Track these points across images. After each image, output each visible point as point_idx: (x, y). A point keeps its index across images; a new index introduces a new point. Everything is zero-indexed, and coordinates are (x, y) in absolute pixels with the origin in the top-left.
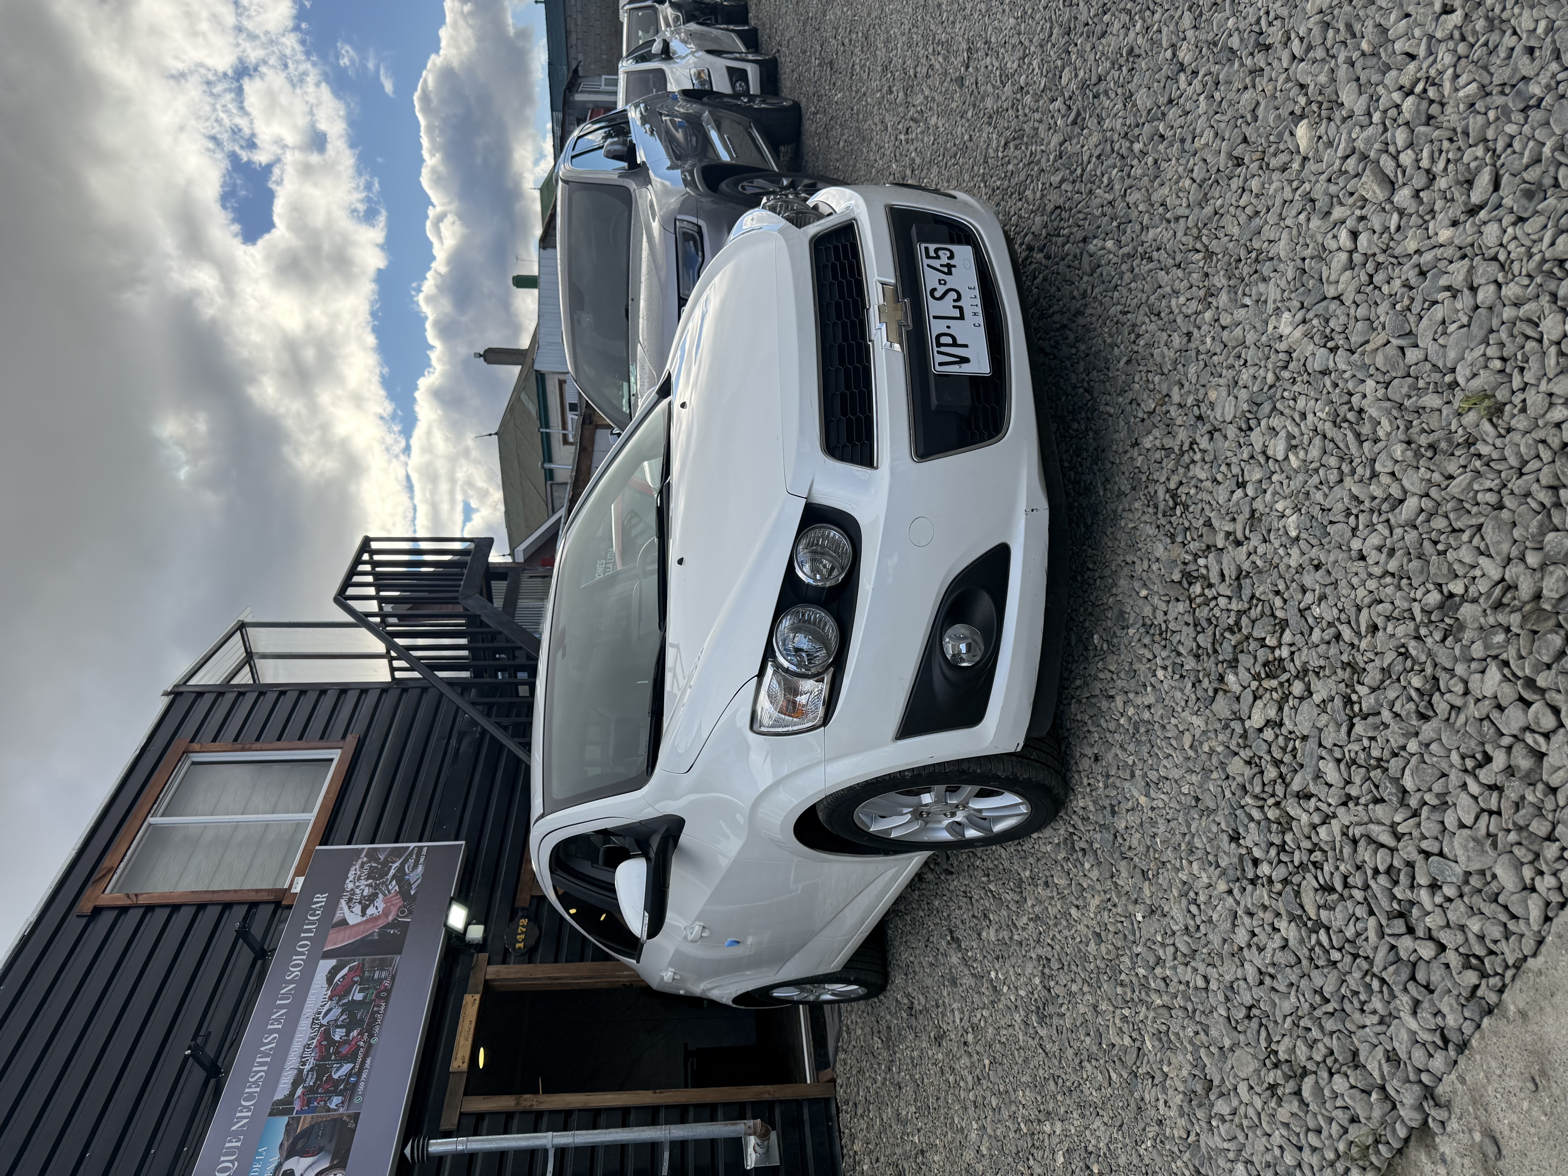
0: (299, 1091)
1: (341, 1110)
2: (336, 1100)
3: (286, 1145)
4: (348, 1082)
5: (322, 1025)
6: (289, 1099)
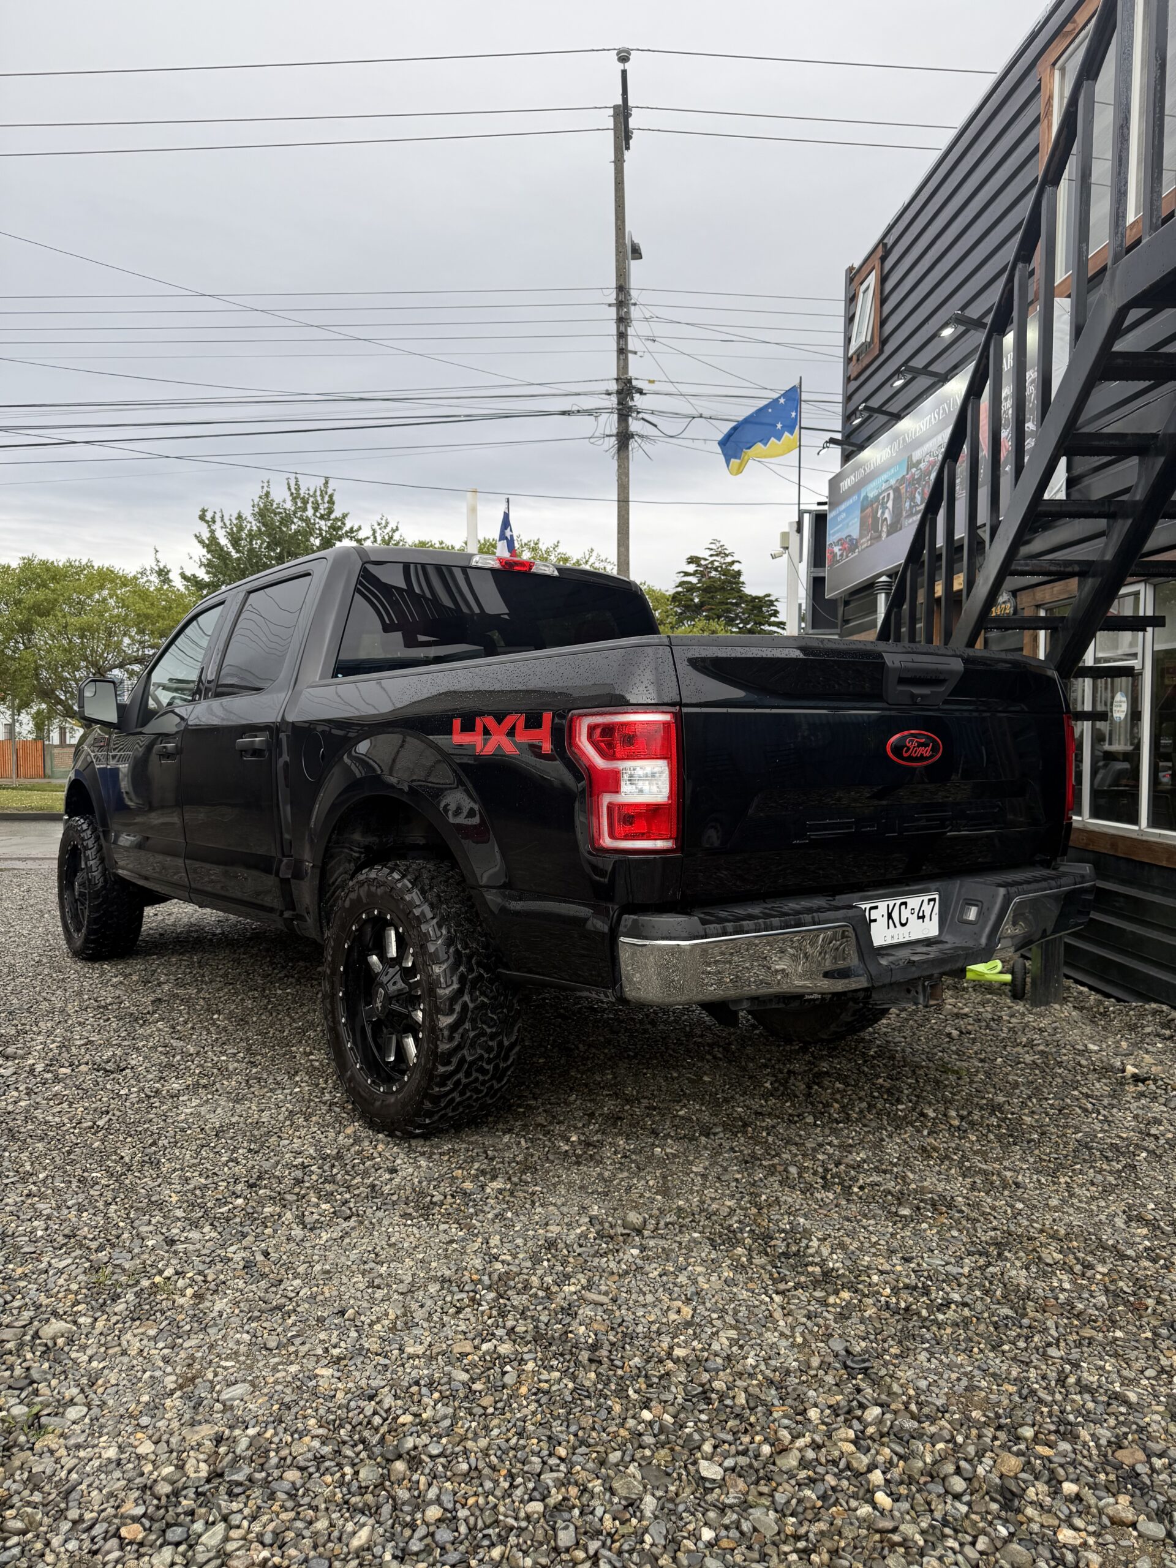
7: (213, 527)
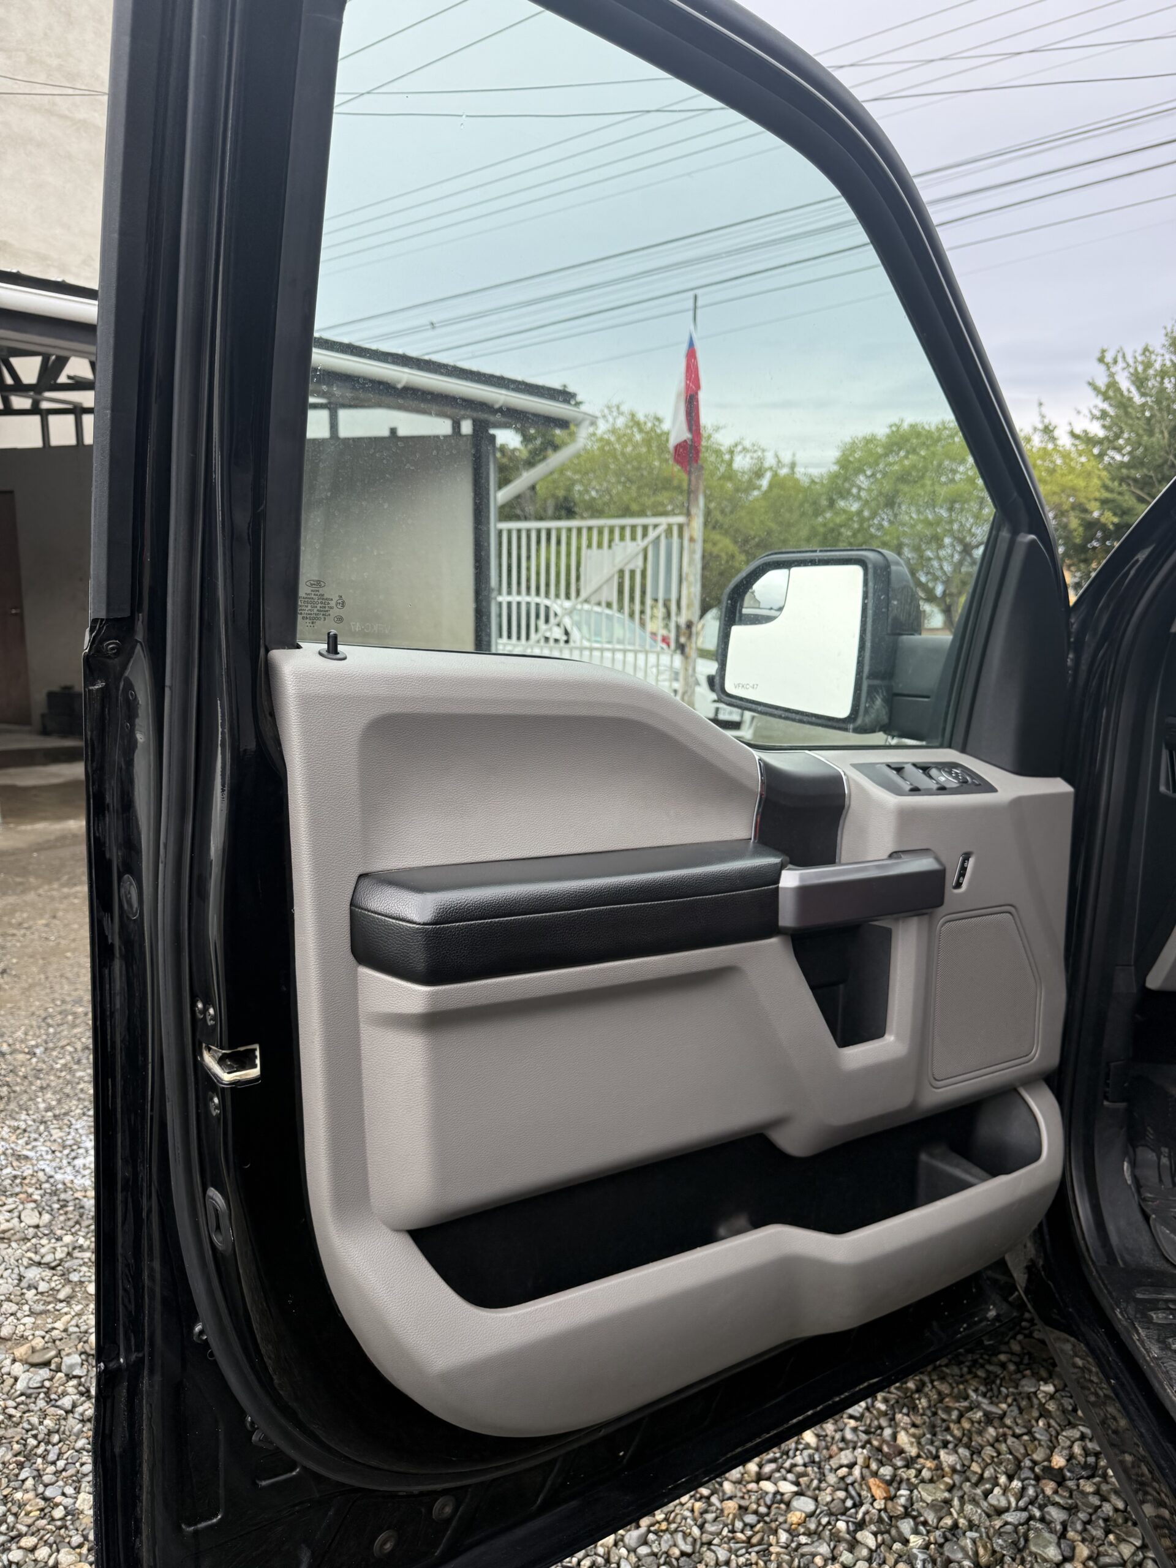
7: (1113, 370)
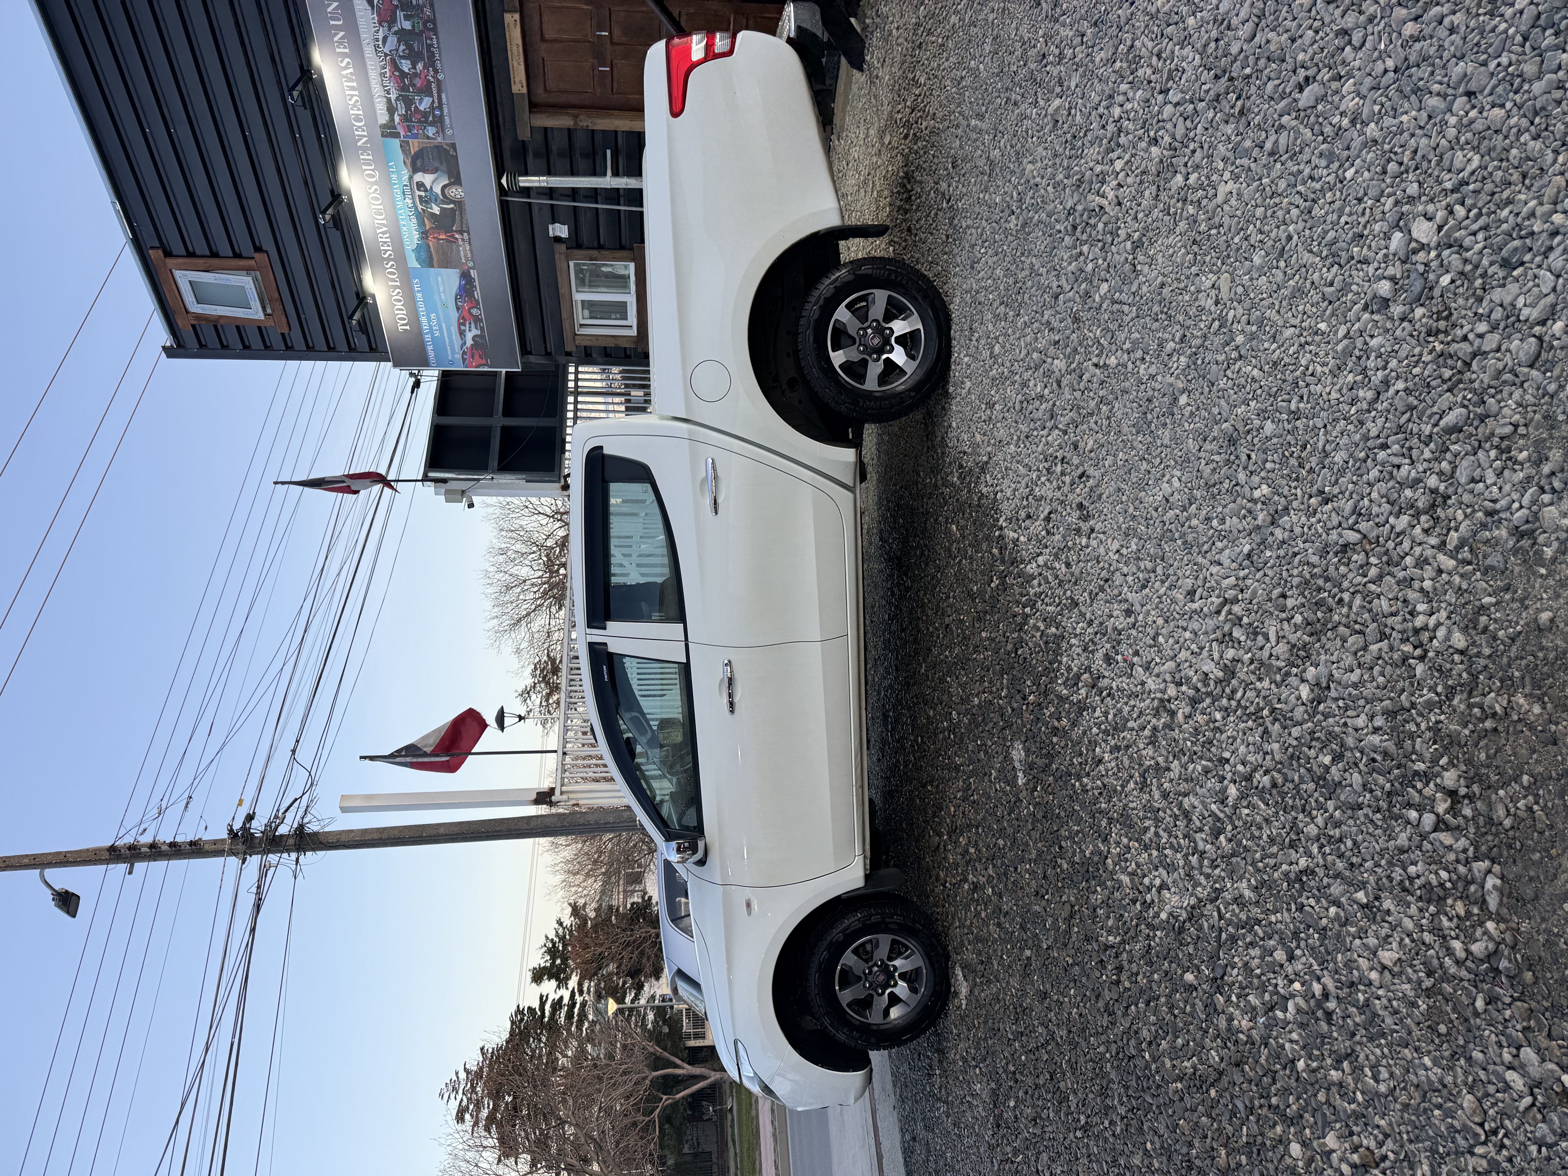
0: (397, 119)
1: (439, 139)
2: (431, 131)
3: (408, 162)
4: (434, 116)
5: (386, 55)
6: (391, 124)
